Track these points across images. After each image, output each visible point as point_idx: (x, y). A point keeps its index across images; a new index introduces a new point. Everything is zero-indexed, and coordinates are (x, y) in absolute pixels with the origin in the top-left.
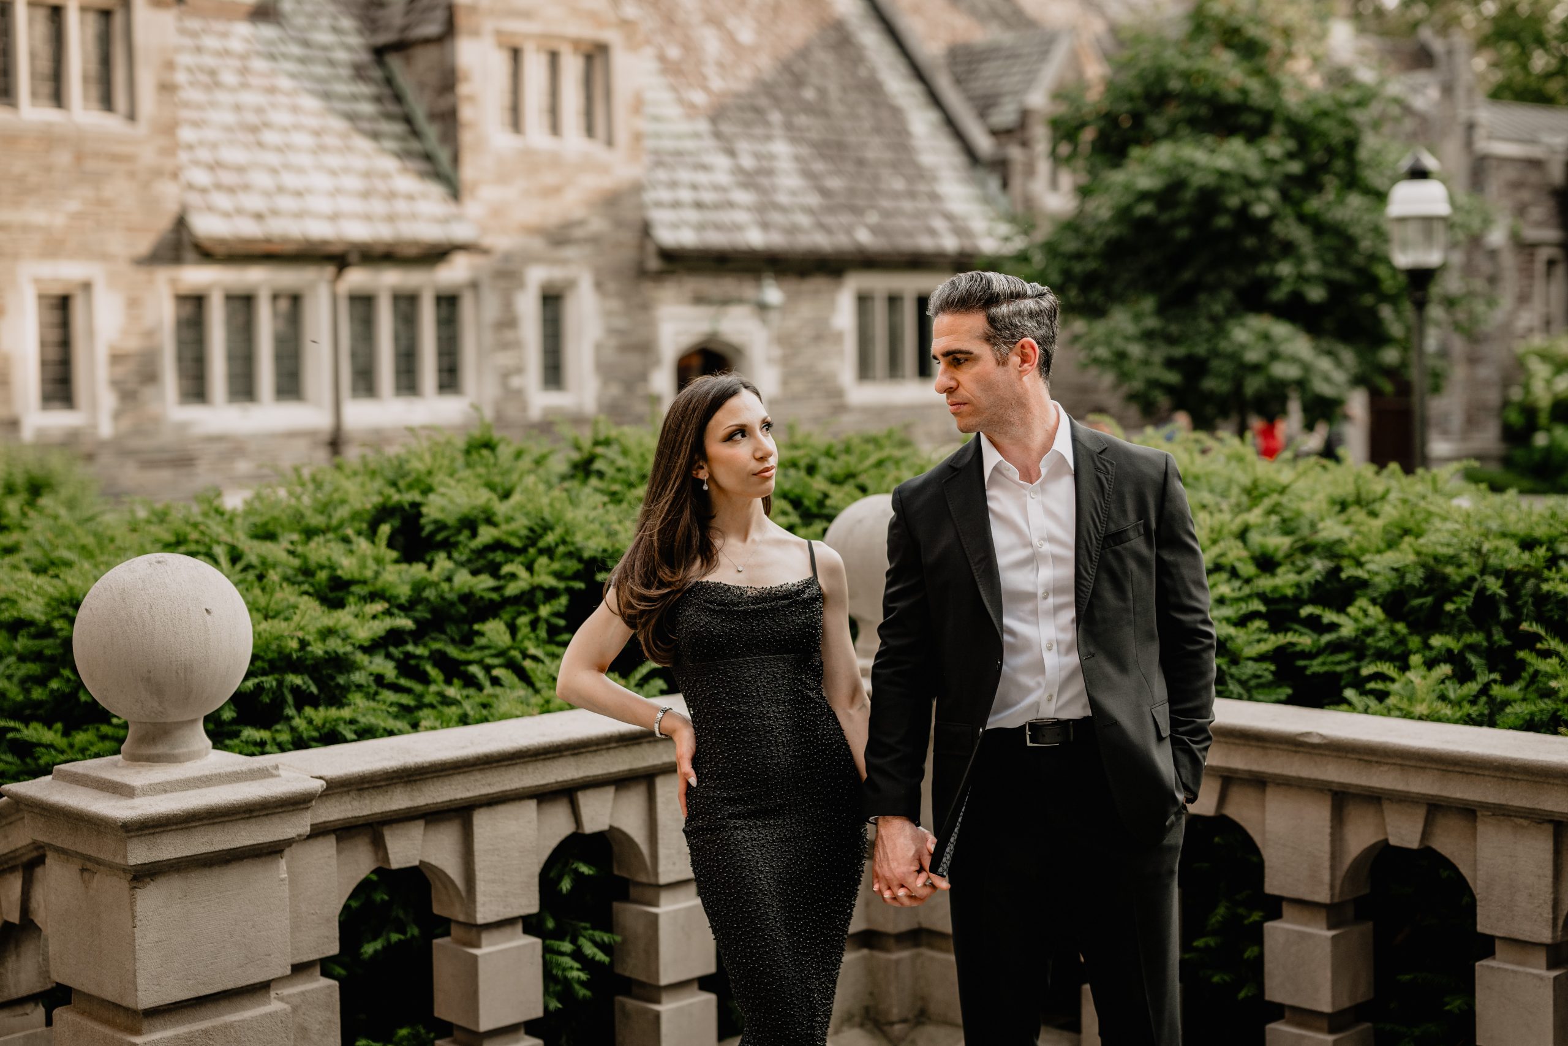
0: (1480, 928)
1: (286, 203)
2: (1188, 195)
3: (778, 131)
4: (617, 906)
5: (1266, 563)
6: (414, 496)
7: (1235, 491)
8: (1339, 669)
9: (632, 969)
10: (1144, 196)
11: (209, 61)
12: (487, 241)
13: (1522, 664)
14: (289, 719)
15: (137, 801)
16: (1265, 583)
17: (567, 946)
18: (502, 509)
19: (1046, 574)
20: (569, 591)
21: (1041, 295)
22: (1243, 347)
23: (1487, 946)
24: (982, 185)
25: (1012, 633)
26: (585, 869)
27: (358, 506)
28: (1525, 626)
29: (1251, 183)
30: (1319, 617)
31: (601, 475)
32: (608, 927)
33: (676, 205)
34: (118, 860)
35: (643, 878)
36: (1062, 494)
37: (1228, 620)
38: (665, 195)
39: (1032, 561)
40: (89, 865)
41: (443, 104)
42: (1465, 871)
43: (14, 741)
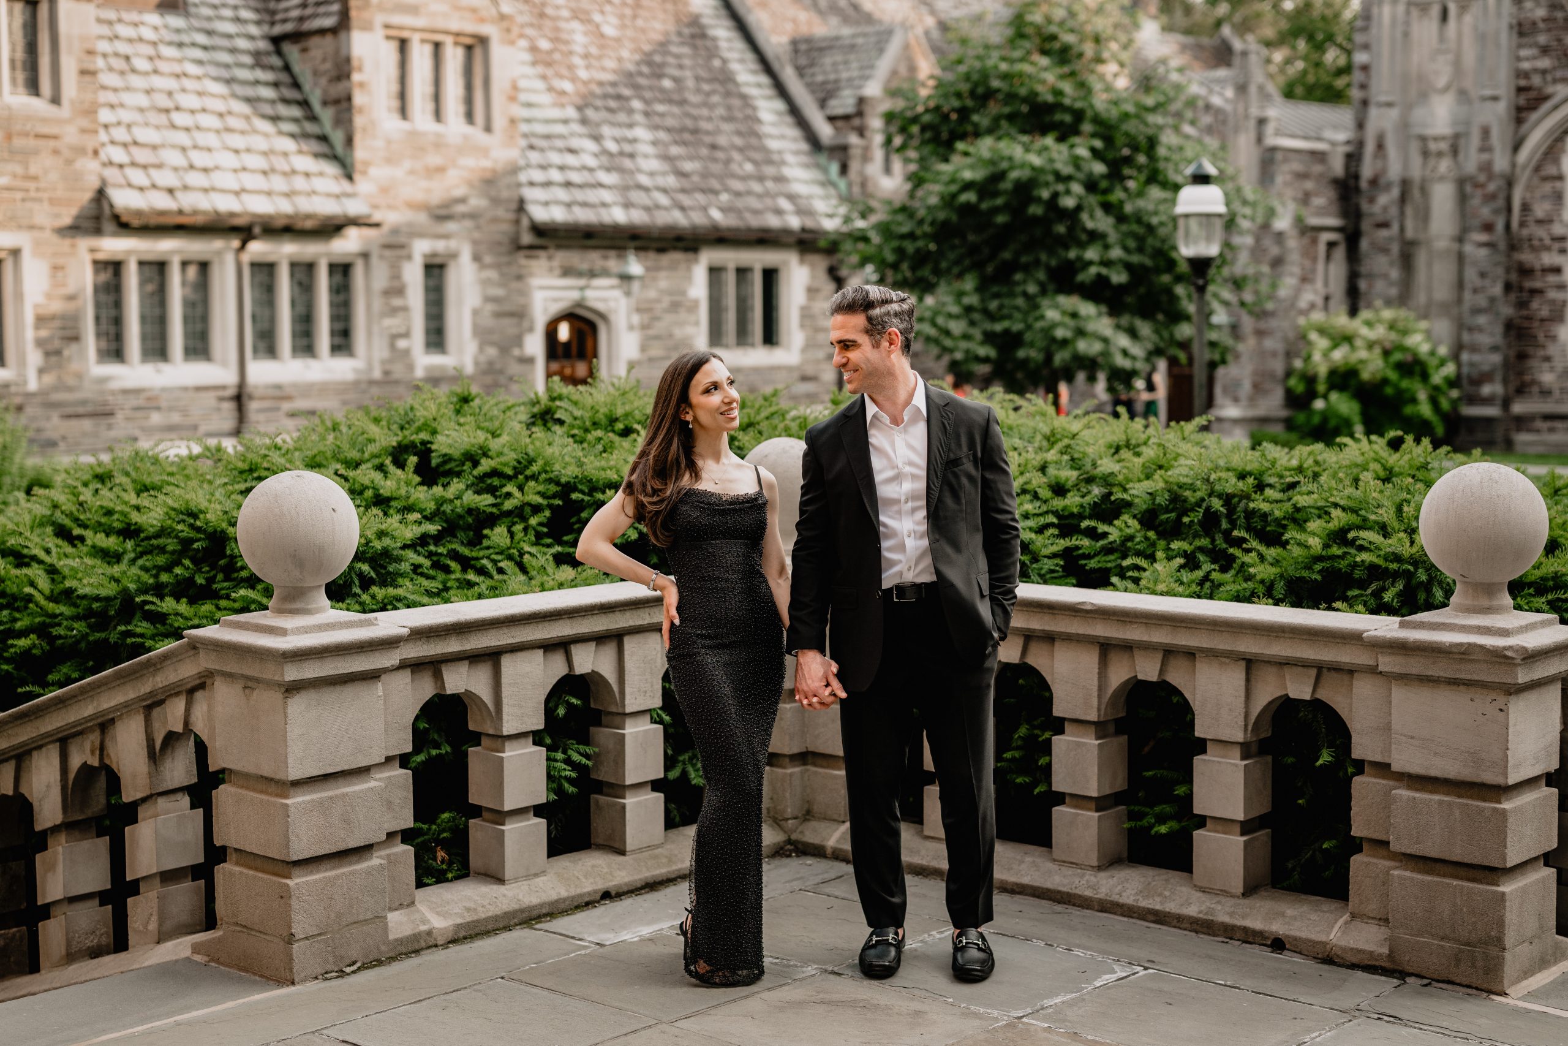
0: (1197, 734)
1: (195, 179)
2: (1006, 185)
3: (639, 118)
4: (592, 729)
5: (1059, 490)
6: (424, 436)
7: (1039, 437)
8: (1109, 565)
9: (604, 774)
10: (968, 186)
11: (123, 48)
12: (377, 217)
13: (1233, 558)
14: (356, 595)
15: (289, 638)
16: (1058, 503)
17: (560, 756)
18: (494, 445)
19: (907, 486)
20: (550, 506)
21: (903, 300)
22: (1054, 325)
23: (1201, 746)
24: (825, 170)
25: (885, 526)
26: (574, 701)
27: (384, 443)
28: (1236, 533)
29: (1059, 177)
30: (1095, 528)
31: (561, 422)
32: (587, 743)
33: (548, 184)
34: (277, 678)
35: (614, 710)
36: (918, 435)
37: (1031, 529)
38: (538, 176)
39: (897, 478)
40: (250, 684)
41: (337, 90)
42: (1187, 695)
43: (150, 612)
